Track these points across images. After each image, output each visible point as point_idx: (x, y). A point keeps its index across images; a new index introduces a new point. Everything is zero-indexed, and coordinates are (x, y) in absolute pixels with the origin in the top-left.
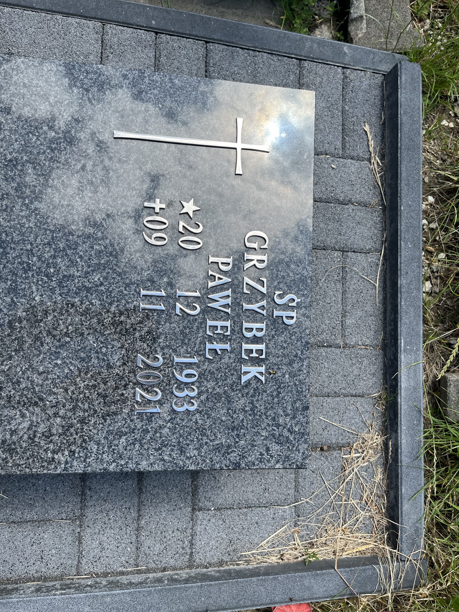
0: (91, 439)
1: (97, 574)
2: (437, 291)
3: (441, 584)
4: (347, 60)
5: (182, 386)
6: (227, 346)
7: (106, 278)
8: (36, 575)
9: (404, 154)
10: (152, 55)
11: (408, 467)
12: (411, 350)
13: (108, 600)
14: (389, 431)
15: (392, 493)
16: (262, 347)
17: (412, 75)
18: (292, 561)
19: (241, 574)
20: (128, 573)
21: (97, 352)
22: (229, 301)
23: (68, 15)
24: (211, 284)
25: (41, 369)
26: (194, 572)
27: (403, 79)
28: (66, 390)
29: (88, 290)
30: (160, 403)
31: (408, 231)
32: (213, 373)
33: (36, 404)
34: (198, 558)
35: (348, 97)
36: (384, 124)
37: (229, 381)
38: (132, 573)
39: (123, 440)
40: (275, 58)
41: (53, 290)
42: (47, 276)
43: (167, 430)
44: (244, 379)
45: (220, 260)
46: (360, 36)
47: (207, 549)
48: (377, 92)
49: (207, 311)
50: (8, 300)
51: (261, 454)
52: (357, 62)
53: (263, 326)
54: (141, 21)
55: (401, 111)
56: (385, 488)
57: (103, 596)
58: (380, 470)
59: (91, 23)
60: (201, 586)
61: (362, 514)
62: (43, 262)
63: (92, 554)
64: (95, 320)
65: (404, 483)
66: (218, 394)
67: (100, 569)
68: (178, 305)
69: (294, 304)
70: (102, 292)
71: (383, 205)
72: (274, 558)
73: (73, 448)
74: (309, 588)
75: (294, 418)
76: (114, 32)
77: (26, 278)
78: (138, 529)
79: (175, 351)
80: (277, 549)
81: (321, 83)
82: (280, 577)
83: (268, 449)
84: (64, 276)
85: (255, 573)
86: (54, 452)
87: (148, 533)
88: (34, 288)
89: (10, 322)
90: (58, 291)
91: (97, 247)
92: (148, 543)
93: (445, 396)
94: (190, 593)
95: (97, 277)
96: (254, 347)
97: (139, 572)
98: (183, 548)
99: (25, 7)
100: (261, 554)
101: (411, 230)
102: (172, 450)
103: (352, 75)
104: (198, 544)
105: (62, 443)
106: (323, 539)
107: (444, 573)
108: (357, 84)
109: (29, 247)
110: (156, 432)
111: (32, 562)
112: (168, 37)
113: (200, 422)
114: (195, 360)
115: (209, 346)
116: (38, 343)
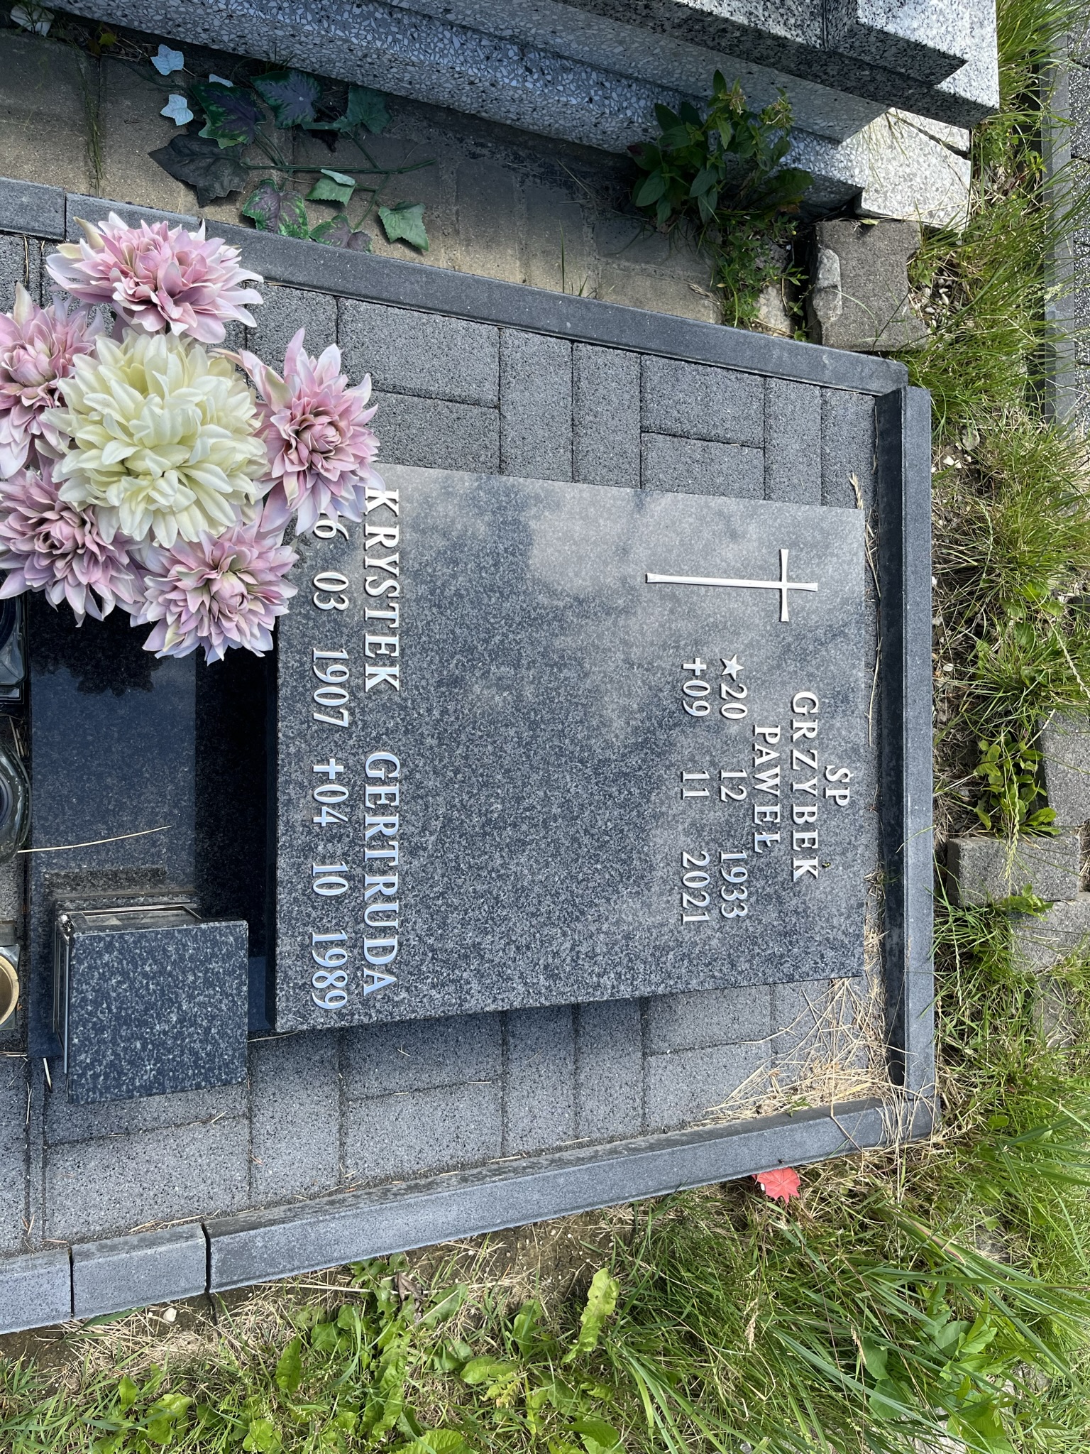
0: (637, 957)
1: (528, 1153)
2: (944, 720)
3: (960, 1127)
4: (827, 375)
5: (731, 887)
6: (777, 837)
7: (644, 761)
8: (451, 1162)
9: (910, 528)
10: (568, 377)
11: (916, 973)
12: (920, 811)
13: (561, 1180)
14: (888, 926)
15: (894, 1012)
16: (815, 835)
17: (920, 408)
18: (771, 1113)
19: (713, 1135)
20: (567, 1148)
21: (639, 852)
22: (777, 781)
23: (447, 313)
24: (758, 762)
25: (580, 877)
26: (652, 1139)
27: (908, 414)
28: (608, 900)
29: (626, 775)
30: (708, 909)
31: (915, 640)
32: (761, 870)
33: (577, 919)
34: (654, 1121)
35: (828, 433)
36: (876, 473)
37: (780, 879)
38: (572, 1147)
39: (671, 956)
40: (733, 376)
41: (588, 779)
42: (581, 761)
43: (716, 941)
44: (797, 874)
45: (766, 730)
46: (833, 319)
47: (665, 1107)
48: (866, 424)
49: (754, 793)
50: (541, 794)
51: (816, 963)
52: (840, 379)
53: (815, 809)
54: (551, 323)
55: (905, 463)
56: (882, 1005)
57: (555, 1176)
58: (876, 981)
59: (484, 329)
60: (673, 1153)
61: (858, 1043)
62: (576, 745)
63: (521, 1126)
64: (634, 813)
65: (911, 996)
66: (768, 895)
67: (531, 1146)
68: (724, 790)
69: (847, 780)
70: (640, 779)
71: (876, 596)
72: (748, 1112)
73: (619, 969)
74: (802, 1144)
75: (848, 917)
76: (516, 342)
77: (559, 766)
78: (577, 1086)
79: (721, 845)
80: (752, 1099)
81: (793, 412)
82: (766, 1133)
83: (822, 956)
84: (600, 761)
85: (731, 1132)
86: (599, 975)
87: (589, 1091)
88: (568, 777)
89: (544, 821)
90: (594, 781)
91: (633, 723)
92: (590, 1104)
93: (957, 870)
94: (659, 1162)
95: (634, 760)
96: (806, 835)
97: (581, 1146)
98: (634, 1109)
99: (389, 302)
100: (731, 1108)
101: (920, 638)
102: (723, 964)
103: (834, 399)
104: (652, 1103)
105: (607, 964)
106: (808, 1082)
107: (962, 1114)
108: (841, 412)
109: (560, 726)
110: (705, 945)
111: (445, 1144)
112: (589, 347)
113: (751, 929)
114: (744, 855)
115: (758, 837)
116: (576, 845)
